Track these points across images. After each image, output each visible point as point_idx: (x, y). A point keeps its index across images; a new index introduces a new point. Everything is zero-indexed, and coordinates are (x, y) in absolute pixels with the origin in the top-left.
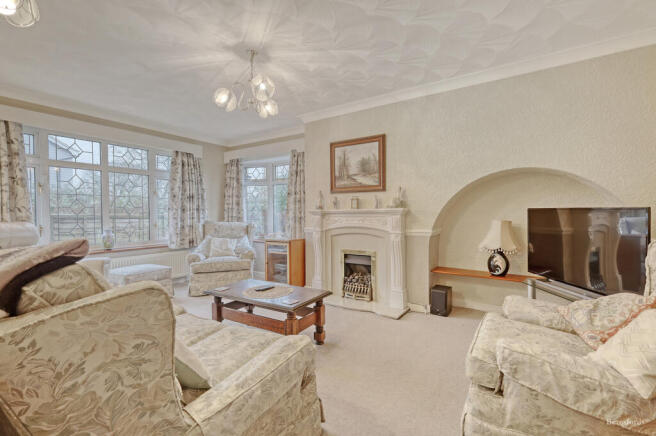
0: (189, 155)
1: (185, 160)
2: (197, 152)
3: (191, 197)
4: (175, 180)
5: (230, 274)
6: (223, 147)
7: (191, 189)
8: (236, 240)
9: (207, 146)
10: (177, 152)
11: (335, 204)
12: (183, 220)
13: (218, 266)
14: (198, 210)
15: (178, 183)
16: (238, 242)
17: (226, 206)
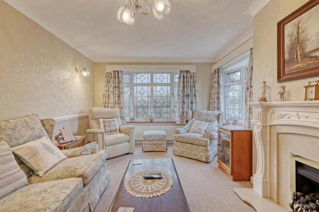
0: (188, 72)
1: (185, 75)
2: (192, 69)
3: (188, 96)
4: (179, 86)
5: (194, 147)
6: (211, 63)
7: (188, 91)
8: (208, 123)
9: (198, 65)
10: (181, 71)
11: (282, 94)
12: (183, 108)
13: (187, 139)
14: (192, 103)
15: (181, 89)
16: (209, 124)
17: (211, 100)
